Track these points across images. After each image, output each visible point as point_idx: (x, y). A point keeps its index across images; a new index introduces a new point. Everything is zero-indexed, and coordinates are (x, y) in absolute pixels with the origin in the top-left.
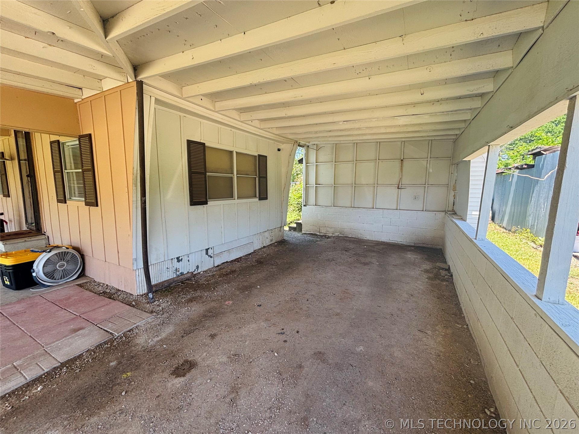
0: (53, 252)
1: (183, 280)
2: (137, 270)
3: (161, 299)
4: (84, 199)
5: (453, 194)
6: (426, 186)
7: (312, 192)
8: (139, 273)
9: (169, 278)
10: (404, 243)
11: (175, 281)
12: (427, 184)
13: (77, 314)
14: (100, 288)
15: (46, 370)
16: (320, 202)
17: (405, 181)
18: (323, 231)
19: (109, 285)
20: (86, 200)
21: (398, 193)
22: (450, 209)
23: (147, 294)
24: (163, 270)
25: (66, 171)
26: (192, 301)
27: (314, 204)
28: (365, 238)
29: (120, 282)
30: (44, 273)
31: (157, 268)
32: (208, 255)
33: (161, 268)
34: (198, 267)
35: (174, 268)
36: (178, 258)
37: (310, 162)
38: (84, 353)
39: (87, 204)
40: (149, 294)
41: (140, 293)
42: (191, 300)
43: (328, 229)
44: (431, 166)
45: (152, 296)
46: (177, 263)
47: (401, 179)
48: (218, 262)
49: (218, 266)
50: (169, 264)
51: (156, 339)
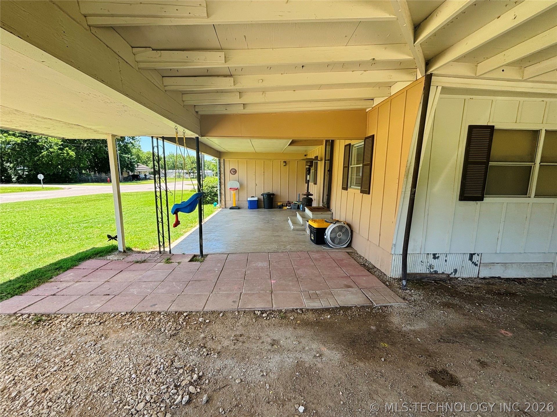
0: (337, 225)
1: (437, 279)
2: (394, 255)
3: (413, 290)
4: (360, 188)
8: (395, 258)
9: (421, 272)
11: (428, 278)
13: (348, 274)
14: (361, 260)
15: (332, 306)
19: (367, 260)
20: (361, 188)
23: (400, 280)
24: (417, 262)
25: (351, 166)
26: (449, 307)
29: (377, 261)
30: (330, 238)
31: (411, 259)
32: (471, 261)
33: (415, 259)
34: (456, 271)
35: (428, 263)
36: (434, 255)
38: (353, 306)
39: (362, 192)
40: (403, 281)
41: (393, 276)
42: (447, 305)
45: (405, 283)
46: (433, 259)
48: (485, 273)
49: (484, 278)
50: (424, 258)
51: (409, 327)
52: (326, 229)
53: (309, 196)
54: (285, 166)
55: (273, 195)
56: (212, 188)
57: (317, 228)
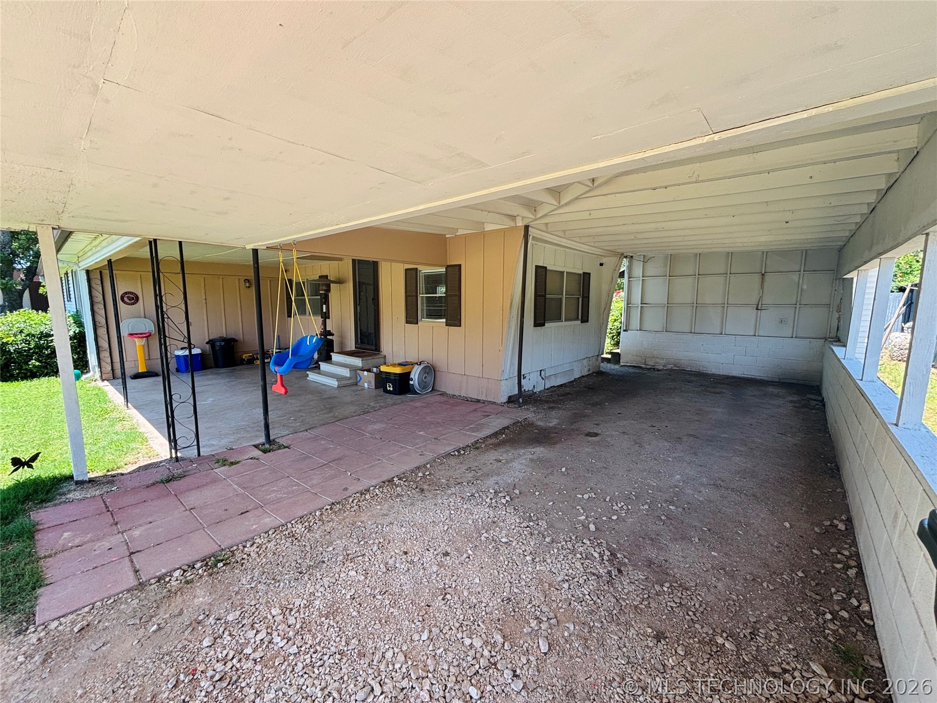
0: (423, 365)
4: (443, 320)
5: (838, 317)
6: (798, 306)
7: (636, 315)
10: (765, 378)
12: (798, 303)
16: (646, 327)
17: (766, 300)
18: (651, 363)
20: (447, 321)
21: (757, 316)
22: (833, 334)
27: (639, 329)
28: (710, 372)
30: (419, 384)
32: (541, 376)
37: (633, 276)
39: (448, 325)
43: (658, 360)
44: (805, 281)
47: (761, 298)
49: (549, 389)
52: (409, 373)
53: (328, 337)
54: (249, 287)
55: (234, 340)
56: (40, 339)
57: (400, 374)
